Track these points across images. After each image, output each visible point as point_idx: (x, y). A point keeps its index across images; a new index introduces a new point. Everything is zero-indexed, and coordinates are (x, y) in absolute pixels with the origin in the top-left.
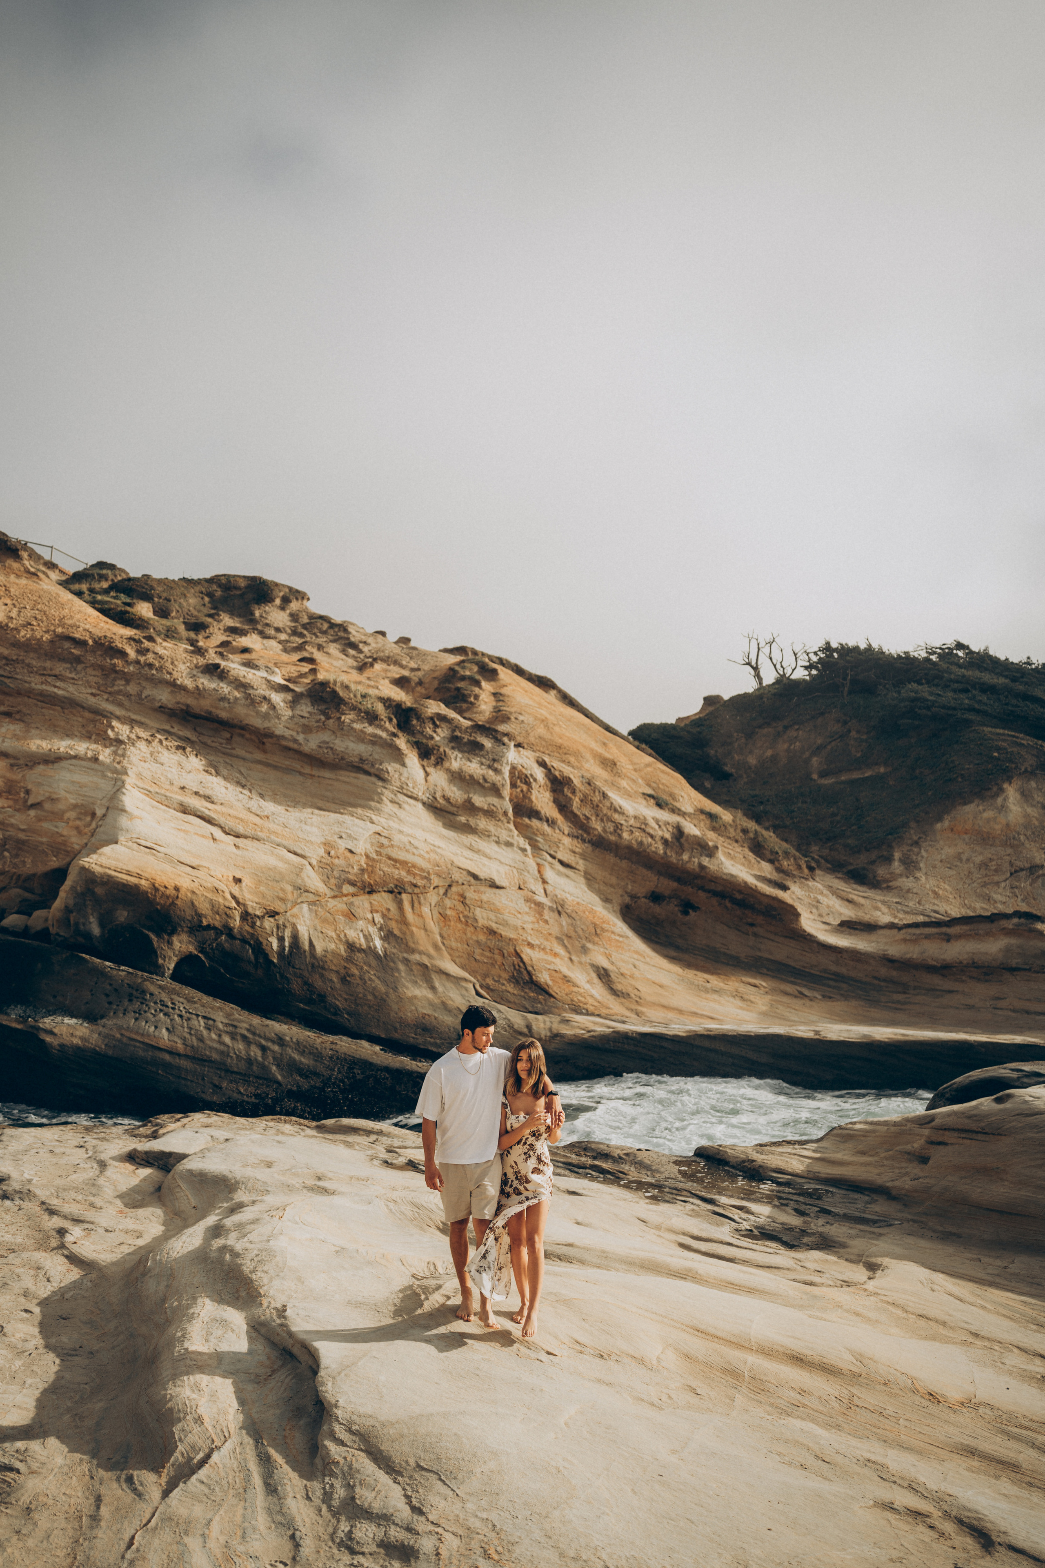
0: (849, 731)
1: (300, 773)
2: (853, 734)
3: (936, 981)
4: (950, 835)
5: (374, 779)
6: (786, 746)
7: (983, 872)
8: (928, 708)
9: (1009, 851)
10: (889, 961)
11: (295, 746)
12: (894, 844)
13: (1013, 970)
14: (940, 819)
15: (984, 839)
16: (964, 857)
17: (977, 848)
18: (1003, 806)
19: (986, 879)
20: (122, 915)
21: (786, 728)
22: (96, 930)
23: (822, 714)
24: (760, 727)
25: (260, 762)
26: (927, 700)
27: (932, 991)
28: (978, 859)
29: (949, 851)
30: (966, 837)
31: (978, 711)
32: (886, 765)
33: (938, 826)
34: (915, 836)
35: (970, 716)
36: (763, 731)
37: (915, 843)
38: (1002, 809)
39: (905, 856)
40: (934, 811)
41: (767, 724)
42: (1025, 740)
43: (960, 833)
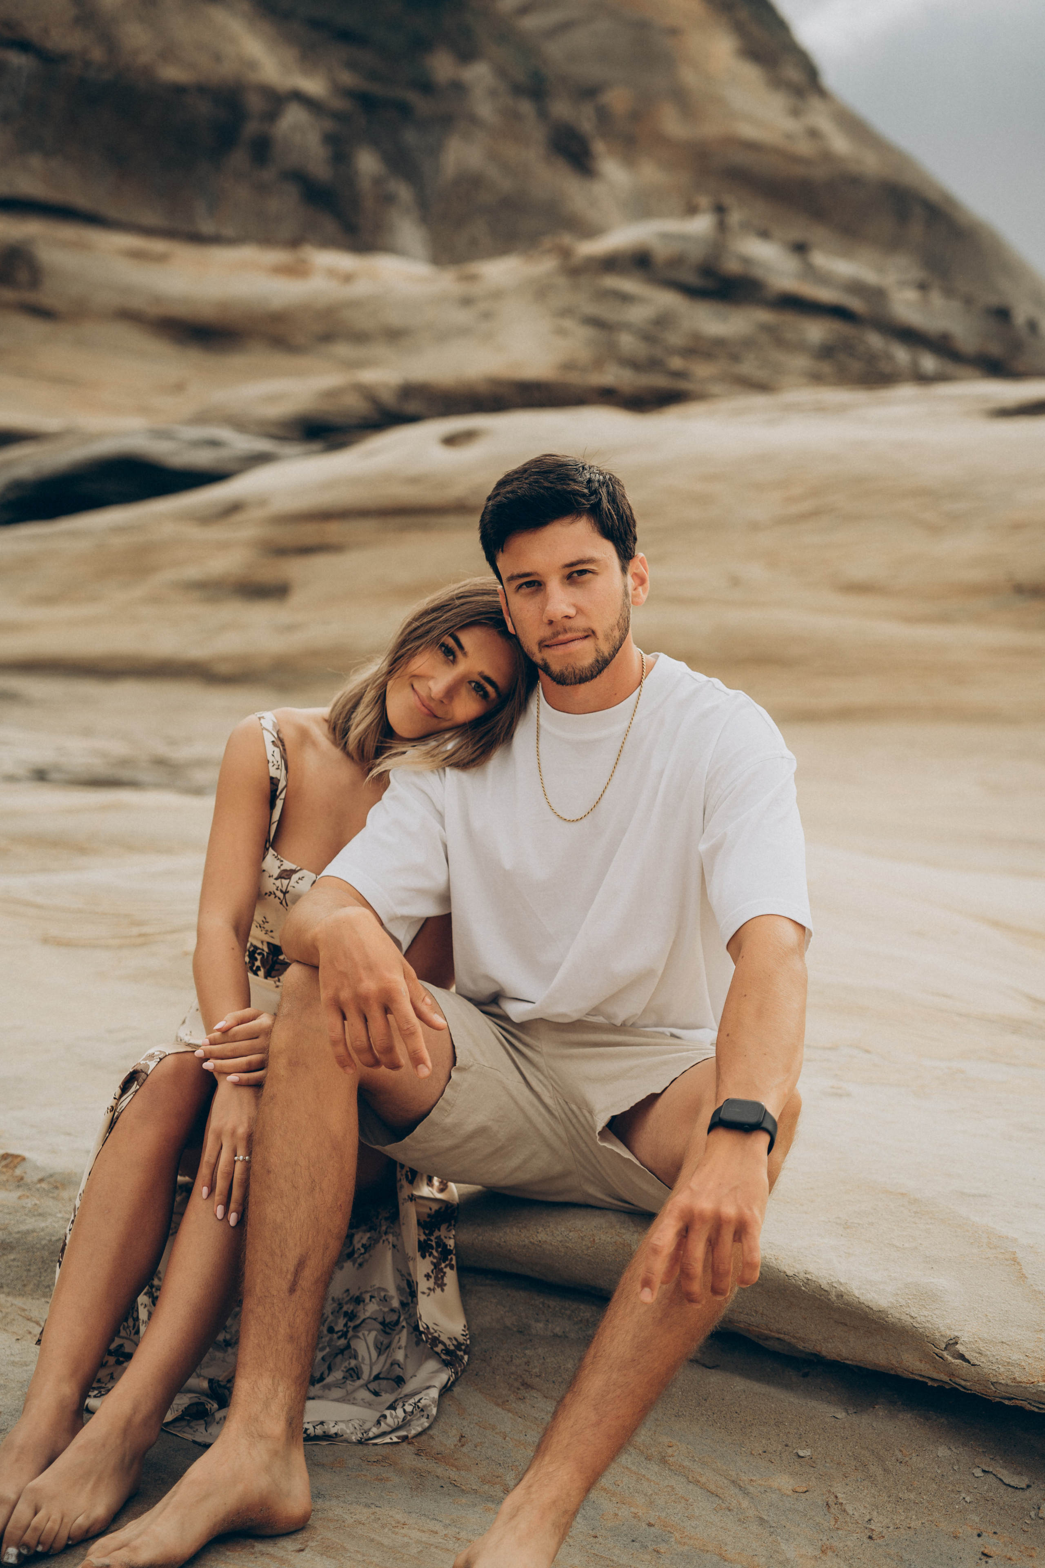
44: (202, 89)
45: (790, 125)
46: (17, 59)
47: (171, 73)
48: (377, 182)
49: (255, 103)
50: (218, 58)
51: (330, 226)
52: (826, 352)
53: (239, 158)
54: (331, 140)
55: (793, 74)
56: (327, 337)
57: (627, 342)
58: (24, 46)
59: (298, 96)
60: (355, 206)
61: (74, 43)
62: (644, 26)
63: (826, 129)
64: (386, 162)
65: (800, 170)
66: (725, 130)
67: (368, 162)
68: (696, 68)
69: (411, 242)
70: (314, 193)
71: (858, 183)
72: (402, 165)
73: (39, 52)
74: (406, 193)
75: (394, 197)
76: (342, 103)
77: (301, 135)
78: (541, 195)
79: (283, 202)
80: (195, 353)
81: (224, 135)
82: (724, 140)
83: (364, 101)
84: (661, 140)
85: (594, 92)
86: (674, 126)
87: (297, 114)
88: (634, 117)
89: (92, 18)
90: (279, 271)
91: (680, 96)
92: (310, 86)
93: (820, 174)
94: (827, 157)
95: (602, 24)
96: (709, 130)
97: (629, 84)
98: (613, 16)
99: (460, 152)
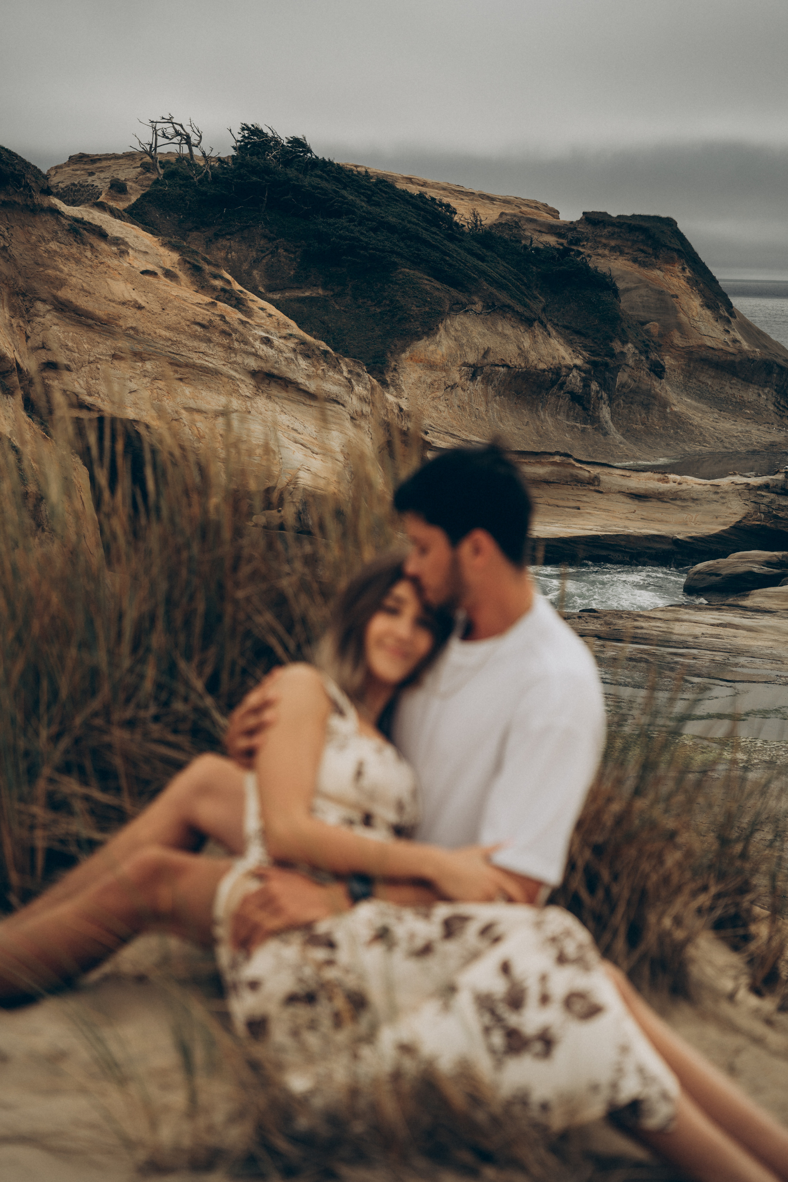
0: (277, 248)
1: (304, 404)
2: (281, 251)
4: (411, 363)
5: (341, 407)
6: (222, 254)
7: (432, 390)
8: (366, 249)
9: (444, 374)
11: (307, 389)
12: (385, 372)
13: (548, 482)
14: (404, 351)
15: (431, 366)
16: (422, 380)
17: (428, 372)
18: (439, 342)
19: (433, 395)
21: (217, 236)
23: (248, 227)
24: (190, 230)
25: (285, 399)
26: (361, 241)
28: (429, 381)
29: (414, 376)
30: (421, 364)
31: (397, 253)
32: (325, 288)
33: (403, 356)
34: (393, 364)
35: (395, 259)
36: (195, 234)
37: (395, 370)
38: (439, 344)
39: (393, 381)
40: (399, 343)
41: (197, 229)
42: (438, 285)
43: (416, 361)
44: (550, 370)
46: (502, 369)
47: (542, 366)
48: (597, 393)
49: (564, 371)
50: (554, 358)
51: (578, 408)
53: (555, 389)
54: (583, 380)
56: (674, 499)
57: (763, 507)
58: (503, 366)
59: (576, 366)
60: (589, 402)
61: (517, 362)
62: (661, 292)
63: (739, 337)
64: (600, 385)
65: (732, 358)
66: (700, 342)
67: (594, 386)
68: (685, 313)
69: (605, 413)
70: (575, 398)
71: (753, 361)
72: (605, 385)
73: (508, 366)
74: (605, 396)
75: (601, 398)
76: (588, 366)
77: (575, 379)
78: (644, 387)
79: (565, 401)
80: (637, 502)
81: (553, 383)
82: (700, 346)
83: (594, 364)
84: (673, 346)
85: (643, 324)
86: (678, 340)
87: (575, 372)
88: (661, 336)
89: (522, 353)
90: (659, 480)
91: (680, 326)
92: (578, 362)
93: (738, 359)
94: (741, 351)
95: (643, 291)
96: (693, 342)
97: (658, 320)
98: (647, 286)
99: (622, 377)
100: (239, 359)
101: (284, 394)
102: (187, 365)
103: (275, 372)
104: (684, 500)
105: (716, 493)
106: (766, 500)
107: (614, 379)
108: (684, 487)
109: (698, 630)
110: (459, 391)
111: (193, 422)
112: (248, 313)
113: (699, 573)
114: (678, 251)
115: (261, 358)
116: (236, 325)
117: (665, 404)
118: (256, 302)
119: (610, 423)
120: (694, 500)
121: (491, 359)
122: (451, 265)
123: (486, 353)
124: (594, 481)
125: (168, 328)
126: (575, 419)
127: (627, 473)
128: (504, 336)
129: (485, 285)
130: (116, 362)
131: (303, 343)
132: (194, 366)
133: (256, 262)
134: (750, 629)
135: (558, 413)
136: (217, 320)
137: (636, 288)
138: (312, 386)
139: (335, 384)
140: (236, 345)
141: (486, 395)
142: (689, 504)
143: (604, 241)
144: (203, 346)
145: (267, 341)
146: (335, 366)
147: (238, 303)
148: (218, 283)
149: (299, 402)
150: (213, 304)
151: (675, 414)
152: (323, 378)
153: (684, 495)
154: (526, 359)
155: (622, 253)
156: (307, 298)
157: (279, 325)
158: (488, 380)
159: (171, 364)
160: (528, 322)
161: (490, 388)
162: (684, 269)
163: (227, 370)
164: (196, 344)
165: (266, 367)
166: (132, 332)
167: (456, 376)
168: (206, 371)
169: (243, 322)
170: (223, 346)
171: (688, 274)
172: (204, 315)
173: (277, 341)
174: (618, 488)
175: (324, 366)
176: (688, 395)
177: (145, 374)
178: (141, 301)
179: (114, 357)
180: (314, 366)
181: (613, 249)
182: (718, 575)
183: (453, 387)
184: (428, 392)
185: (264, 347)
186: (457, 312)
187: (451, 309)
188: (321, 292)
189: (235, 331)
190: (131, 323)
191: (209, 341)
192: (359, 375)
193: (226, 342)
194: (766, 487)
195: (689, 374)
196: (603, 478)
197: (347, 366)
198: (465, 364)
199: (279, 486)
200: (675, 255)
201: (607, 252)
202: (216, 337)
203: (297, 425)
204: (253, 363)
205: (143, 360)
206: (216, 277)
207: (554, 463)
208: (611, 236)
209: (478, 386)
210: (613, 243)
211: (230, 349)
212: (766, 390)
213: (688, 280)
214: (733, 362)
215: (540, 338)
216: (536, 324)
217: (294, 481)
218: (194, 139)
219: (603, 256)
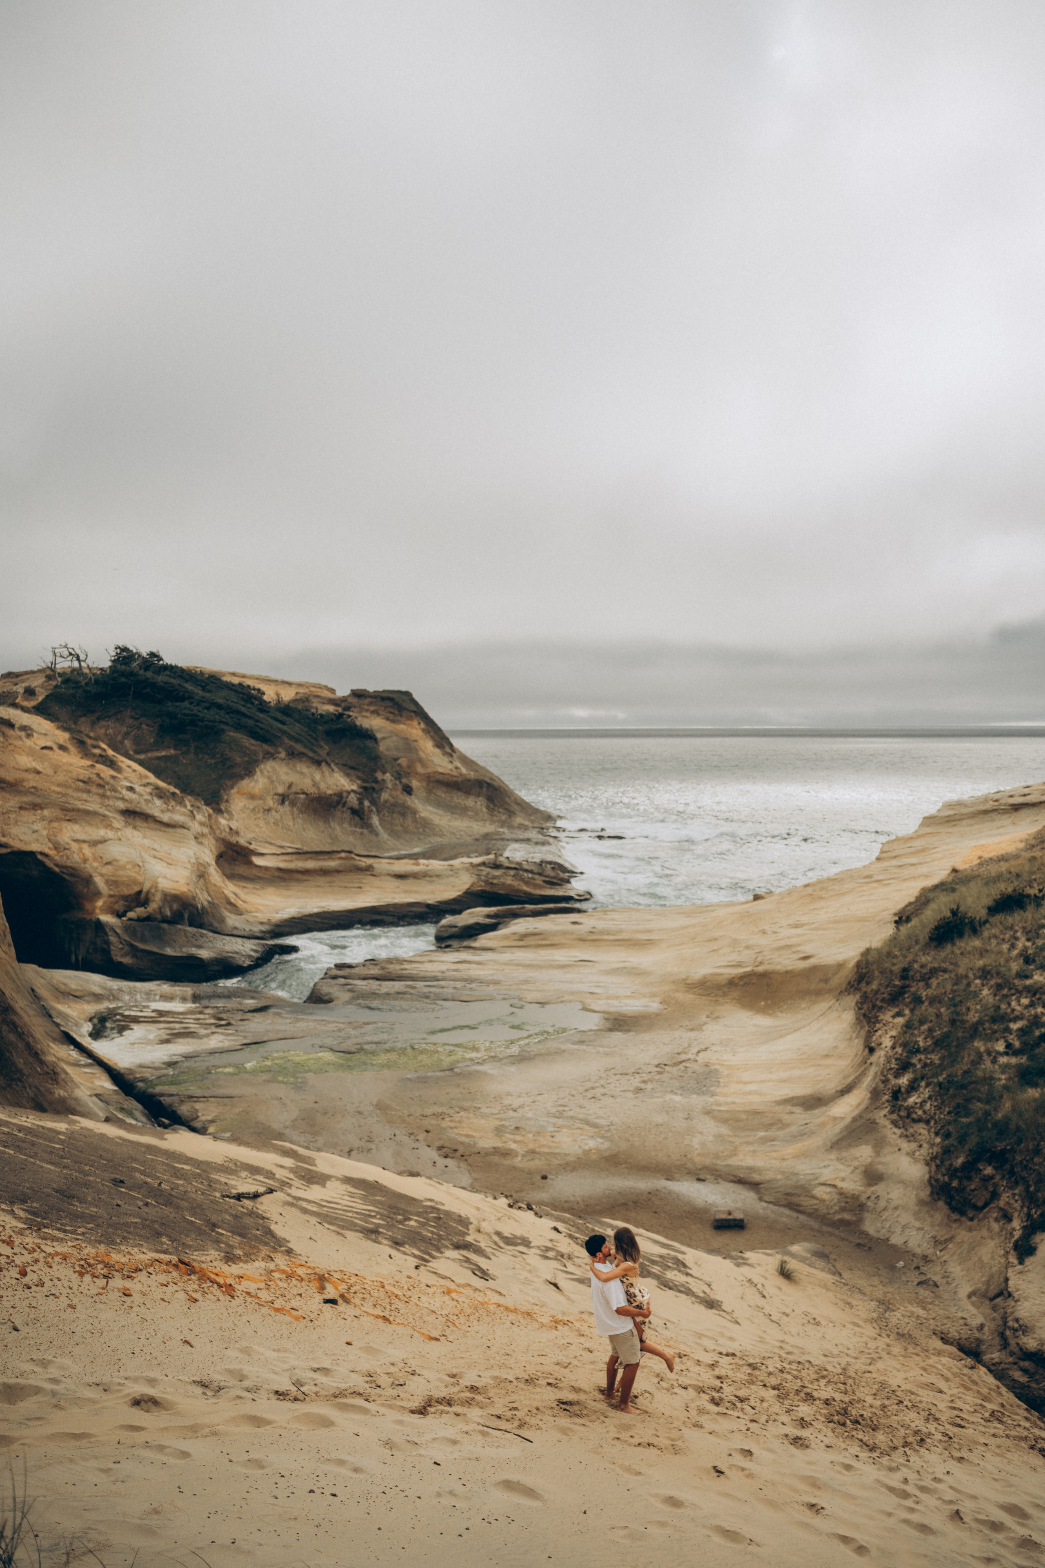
0: (141, 724)
2: (144, 726)
3: (300, 876)
4: (238, 795)
5: (187, 830)
6: (103, 731)
7: (254, 813)
8: (202, 721)
9: (262, 802)
10: (280, 870)
11: (161, 820)
12: (220, 803)
14: (232, 788)
15: (252, 797)
16: (247, 807)
17: (250, 801)
19: (255, 817)
20: (175, 906)
21: (99, 719)
22: (169, 913)
23: (120, 712)
24: (81, 716)
26: (199, 716)
27: (298, 880)
29: (241, 805)
30: (245, 796)
31: (224, 723)
32: (175, 749)
33: (232, 791)
34: (226, 797)
35: (223, 726)
36: (83, 719)
37: (227, 801)
38: (257, 781)
39: (226, 809)
40: (229, 783)
41: (85, 715)
42: (253, 742)
43: (242, 795)
44: (335, 794)
45: (450, 766)
46: (303, 796)
47: (329, 792)
48: (369, 807)
49: (345, 795)
50: (337, 786)
51: (357, 818)
52: (514, 876)
53: (340, 807)
54: (359, 799)
55: (448, 750)
56: (425, 876)
57: (483, 878)
58: (303, 794)
59: (353, 791)
60: (363, 814)
61: (312, 790)
62: (406, 739)
63: (459, 765)
64: (370, 802)
65: (455, 779)
66: (434, 770)
67: (366, 803)
68: (423, 752)
69: (375, 820)
70: (354, 812)
71: (469, 780)
72: (373, 802)
73: (306, 794)
74: (374, 809)
75: (372, 811)
76: (361, 790)
77: (353, 800)
78: (400, 802)
79: (347, 815)
80: (400, 881)
81: (338, 803)
82: (434, 773)
83: (365, 788)
84: (417, 773)
85: (396, 759)
86: (420, 769)
87: (352, 795)
88: (409, 767)
89: (315, 784)
90: (414, 864)
91: (420, 760)
92: (355, 787)
93: (460, 780)
94: (461, 774)
95: (395, 738)
96: (430, 770)
97: (406, 757)
98: (397, 735)
99: (385, 796)
100: (111, 803)
101: (145, 825)
102: (73, 810)
103: (138, 810)
104: (431, 876)
105: (452, 870)
106: (484, 873)
107: (379, 798)
108: (430, 868)
109: (444, 967)
110: (273, 812)
111: (80, 849)
112: (119, 770)
113: (443, 926)
114: (414, 712)
115: (127, 800)
116: (108, 779)
117: (414, 812)
118: (124, 762)
119: (379, 827)
120: (438, 876)
121: (294, 789)
122: (261, 729)
123: (290, 786)
124: (369, 869)
125: (59, 785)
126: (356, 826)
127: (392, 861)
128: (302, 773)
129: (286, 741)
130: (22, 812)
131: (157, 788)
132: (79, 810)
133: (127, 734)
134: (479, 963)
135: (343, 823)
136: (94, 777)
137: (390, 737)
138: (165, 818)
139: (181, 815)
140: (109, 793)
141: (292, 814)
142: (434, 879)
143: (366, 707)
144: (85, 796)
145: (131, 789)
146: (181, 803)
147: (111, 764)
148: (97, 751)
149: (156, 829)
150: (93, 766)
151: (423, 818)
152: (172, 811)
153: (431, 873)
154: (318, 788)
155: (378, 714)
156: (163, 756)
157: (141, 777)
158: (293, 804)
159: (62, 810)
160: (318, 763)
161: (295, 809)
162: (419, 723)
163: (103, 811)
164: (79, 794)
165: (131, 807)
166: (33, 790)
167: (270, 803)
168: (87, 813)
169: (113, 777)
170: (99, 795)
171: (423, 725)
172: (84, 774)
173: (138, 788)
174: (385, 872)
175: (173, 803)
176: (430, 805)
177: (43, 819)
178: (39, 768)
179: (21, 808)
180: (166, 803)
181: (373, 712)
182: (456, 927)
183: (269, 810)
184: (252, 815)
185: (129, 793)
186: (268, 759)
187: (264, 758)
188: (172, 752)
189: (108, 783)
190: (32, 783)
191: (89, 792)
192: (198, 807)
193: (101, 791)
194: (483, 864)
195: (429, 791)
196: (375, 865)
197: (190, 801)
198: (276, 794)
199: (145, 890)
200: (413, 714)
201: (368, 714)
202: (94, 789)
203: (156, 846)
204: (121, 805)
205: (42, 809)
206: (95, 747)
207: (341, 858)
208: (370, 704)
209: (287, 808)
210: (372, 708)
211: (104, 796)
212: (481, 798)
213: (423, 730)
214: (457, 782)
215: (327, 773)
216: (323, 764)
217: (155, 886)
218: (82, 657)
219: (367, 717)
